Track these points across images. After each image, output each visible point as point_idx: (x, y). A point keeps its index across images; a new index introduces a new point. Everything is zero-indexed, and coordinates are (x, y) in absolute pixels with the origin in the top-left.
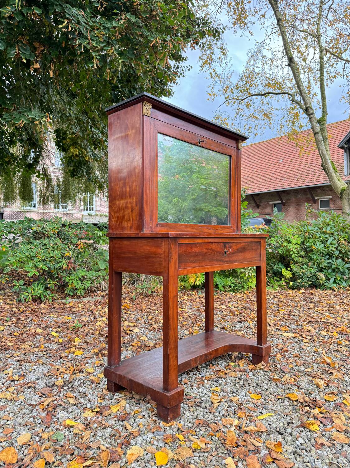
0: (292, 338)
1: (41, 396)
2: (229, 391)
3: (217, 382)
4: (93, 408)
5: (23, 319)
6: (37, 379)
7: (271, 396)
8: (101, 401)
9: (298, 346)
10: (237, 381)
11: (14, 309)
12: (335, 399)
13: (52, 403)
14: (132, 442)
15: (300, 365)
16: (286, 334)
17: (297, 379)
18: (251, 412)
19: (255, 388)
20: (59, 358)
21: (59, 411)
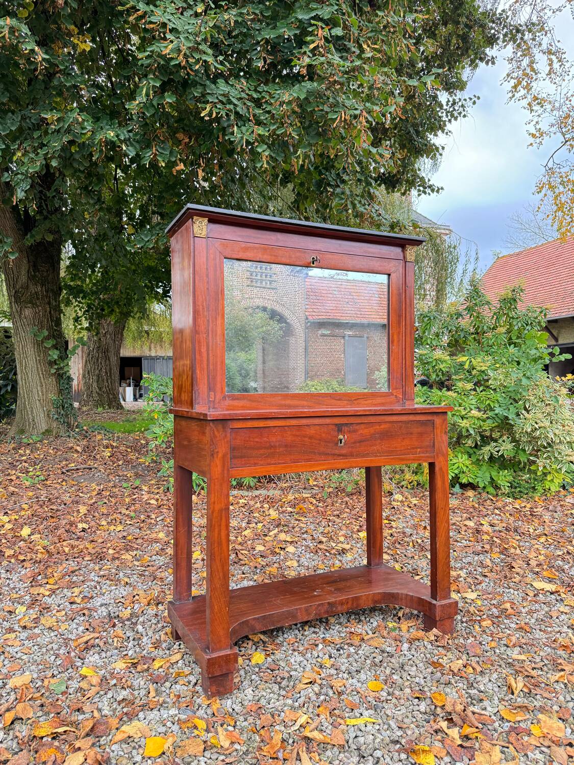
0: (548, 594)
1: (87, 629)
2: (343, 668)
3: (338, 650)
4: (133, 657)
5: (153, 516)
6: (101, 605)
7: (408, 691)
8: (153, 649)
9: (547, 609)
10: (374, 655)
11: (153, 502)
12: (519, 718)
13: (92, 641)
14: (141, 715)
15: (514, 646)
16: (539, 585)
17: (479, 669)
18: (347, 710)
19: (393, 671)
20: (152, 579)
21: (91, 653)
